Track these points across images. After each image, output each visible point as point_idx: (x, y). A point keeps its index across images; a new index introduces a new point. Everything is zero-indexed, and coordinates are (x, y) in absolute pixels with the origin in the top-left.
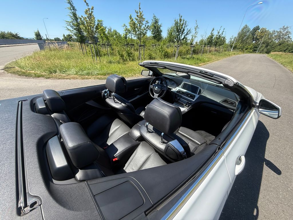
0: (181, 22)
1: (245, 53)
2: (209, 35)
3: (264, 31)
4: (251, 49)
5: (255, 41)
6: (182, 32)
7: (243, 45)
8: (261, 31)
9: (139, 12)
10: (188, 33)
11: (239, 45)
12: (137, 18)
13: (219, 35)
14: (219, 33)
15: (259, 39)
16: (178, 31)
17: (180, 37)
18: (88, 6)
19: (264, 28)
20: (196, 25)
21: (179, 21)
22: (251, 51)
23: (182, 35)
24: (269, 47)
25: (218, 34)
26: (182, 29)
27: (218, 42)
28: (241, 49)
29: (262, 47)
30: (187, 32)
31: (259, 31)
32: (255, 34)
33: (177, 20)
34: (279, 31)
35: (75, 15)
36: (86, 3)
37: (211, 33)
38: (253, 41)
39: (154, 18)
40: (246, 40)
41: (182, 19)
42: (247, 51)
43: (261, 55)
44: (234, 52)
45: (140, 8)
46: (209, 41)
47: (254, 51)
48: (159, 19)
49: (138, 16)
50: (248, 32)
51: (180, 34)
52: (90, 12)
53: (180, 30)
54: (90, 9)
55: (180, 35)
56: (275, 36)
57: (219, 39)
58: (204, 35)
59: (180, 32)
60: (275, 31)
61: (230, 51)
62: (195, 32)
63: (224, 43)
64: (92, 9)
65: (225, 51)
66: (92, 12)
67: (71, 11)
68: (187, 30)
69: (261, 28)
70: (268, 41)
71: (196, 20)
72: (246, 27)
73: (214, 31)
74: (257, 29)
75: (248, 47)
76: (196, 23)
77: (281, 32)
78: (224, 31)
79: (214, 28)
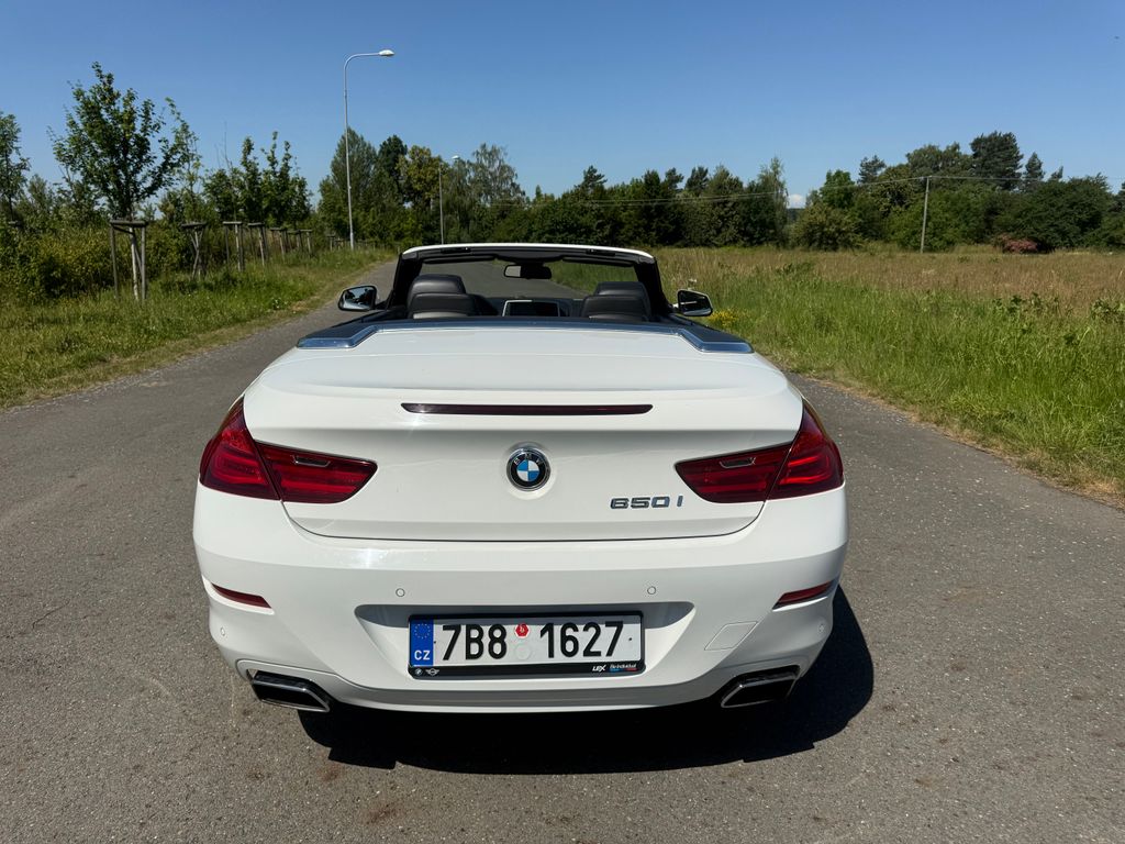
3: (425, 161)
5: (411, 203)
6: (139, 156)
8: (413, 158)
10: (171, 161)
13: (277, 170)
14: (273, 162)
15: (421, 192)
19: (421, 147)
20: (180, 123)
23: (138, 168)
25: (270, 168)
26: (134, 140)
30: (167, 158)
31: (407, 157)
32: (398, 172)
33: (87, 94)
34: (474, 160)
37: (247, 163)
38: (404, 200)
40: (375, 198)
50: (372, 162)
51: (126, 164)
53: (116, 145)
55: (130, 170)
56: (470, 180)
60: (463, 163)
68: (163, 144)
69: (409, 149)
70: (462, 202)
71: (168, 100)
72: (352, 139)
73: (253, 153)
74: (398, 152)
75: (399, 225)
76: (173, 112)
77: (482, 166)
78: (290, 152)
79: (248, 141)
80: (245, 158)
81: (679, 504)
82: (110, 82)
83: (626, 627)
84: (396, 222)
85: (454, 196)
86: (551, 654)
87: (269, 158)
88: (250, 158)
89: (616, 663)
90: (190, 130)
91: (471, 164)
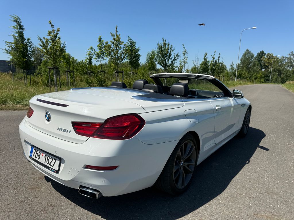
0: (165, 46)
1: (256, 83)
2: (201, 61)
3: (270, 57)
4: (261, 78)
5: (264, 69)
6: (169, 57)
7: (249, 73)
8: (267, 57)
9: (115, 35)
10: (176, 58)
11: (245, 73)
12: (113, 41)
13: (215, 60)
14: (214, 58)
15: (268, 66)
16: (163, 56)
17: (167, 63)
18: (53, 27)
19: (270, 53)
20: (185, 50)
21: (162, 45)
22: (262, 80)
23: (168, 60)
24: (282, 76)
25: (213, 60)
26: (168, 54)
27: (215, 69)
28: (248, 79)
29: (274, 75)
30: (175, 58)
31: (265, 56)
32: (262, 61)
33: (160, 45)
34: (288, 56)
35: (21, 35)
36: (50, 25)
37: (205, 59)
38: (262, 68)
39: (130, 41)
40: (252, 68)
41: (166, 43)
42: (256, 80)
43: (276, 86)
44: (239, 82)
45: (117, 32)
46: (204, 68)
47: (267, 81)
48: (136, 42)
49: (114, 39)
50: (253, 58)
51: (166, 59)
52: (55, 34)
53: (166, 55)
54: (55, 31)
55: (167, 61)
56: (285, 62)
57: (216, 65)
58: (196, 61)
59: (166, 57)
60: (284, 57)
61: (235, 80)
62: (184, 57)
63: (223, 70)
64: (58, 30)
65: (228, 80)
66: (57, 34)
67: (17, 31)
68: (174, 55)
69: (266, 54)
70: (280, 69)
71: (183, 45)
72: (247, 52)
73: (207, 56)
74: (263, 55)
75: (256, 75)
76: (183, 47)
77: (290, 58)
78: (220, 56)
79: (206, 53)
80: (205, 58)
81: (70, 133)
82: (165, 42)
83: (57, 161)
84: (255, 74)
85: (277, 67)
86: (45, 162)
87: (213, 58)
88: (206, 57)
89: (53, 169)
90: (187, 51)
91: (286, 58)
